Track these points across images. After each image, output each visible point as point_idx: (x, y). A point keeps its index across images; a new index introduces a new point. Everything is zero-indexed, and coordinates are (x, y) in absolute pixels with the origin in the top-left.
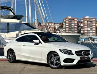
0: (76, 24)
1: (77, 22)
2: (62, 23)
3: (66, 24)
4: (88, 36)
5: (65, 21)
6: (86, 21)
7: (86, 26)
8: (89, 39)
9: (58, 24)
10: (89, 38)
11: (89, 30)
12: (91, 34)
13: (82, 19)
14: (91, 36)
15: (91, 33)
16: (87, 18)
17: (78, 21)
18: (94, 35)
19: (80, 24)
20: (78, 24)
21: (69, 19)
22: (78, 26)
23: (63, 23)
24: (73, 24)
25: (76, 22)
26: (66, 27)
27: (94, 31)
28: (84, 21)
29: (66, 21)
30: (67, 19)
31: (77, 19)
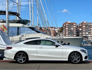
0: (75, 29)
3: (65, 28)
5: (64, 25)
6: (84, 25)
7: (85, 31)
8: (88, 42)
9: (58, 29)
11: (87, 34)
13: (81, 24)
14: (89, 40)
15: (89, 37)
16: (85, 23)
17: (77, 25)
19: (79, 28)
20: (77, 28)
21: (68, 24)
22: (77, 30)
23: (63, 28)
24: (72, 29)
25: (75, 27)
28: (82, 26)
29: (66, 25)
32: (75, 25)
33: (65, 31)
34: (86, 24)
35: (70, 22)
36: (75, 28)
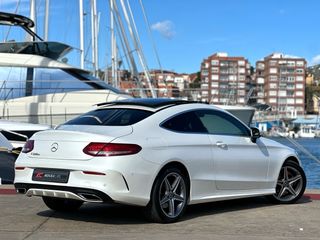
0: (243, 78)
1: (247, 70)
2: (199, 74)
3: (209, 76)
4: (280, 116)
5: (207, 66)
6: (273, 67)
7: (275, 85)
8: (284, 125)
9: (186, 77)
10: (281, 123)
11: (283, 98)
12: (288, 109)
13: (262, 62)
14: (288, 116)
15: (289, 105)
16: (278, 60)
17: (248, 67)
18: (299, 113)
19: (257, 77)
20: (248, 77)
22: (248, 84)
23: (203, 74)
24: (232, 78)
25: (242, 71)
26: (210, 86)
27: (300, 101)
28: (267, 68)
29: (211, 66)
30: (215, 62)
31: (246, 62)
32: (242, 67)
33: (210, 83)
34: (280, 62)
35: (225, 55)
36: (242, 74)
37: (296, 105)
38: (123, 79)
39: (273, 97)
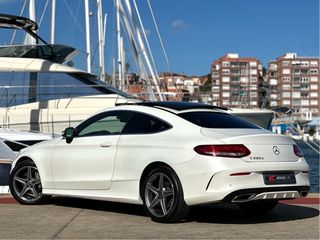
0: (256, 80)
1: (259, 71)
2: (209, 76)
3: (220, 79)
4: (295, 118)
5: (218, 68)
6: (286, 68)
7: (288, 86)
8: (299, 127)
9: (196, 80)
10: (296, 126)
11: (296, 99)
12: (303, 110)
13: (275, 63)
14: (303, 118)
15: (304, 107)
16: (291, 60)
17: (260, 68)
18: (314, 115)
19: (269, 79)
20: (260, 78)
22: (260, 85)
23: (213, 76)
24: (244, 80)
25: (254, 72)
26: (221, 89)
27: (315, 103)
28: (280, 69)
29: (221, 68)
30: (225, 63)
31: (258, 63)
32: (253, 68)
33: (221, 86)
34: (294, 63)
35: (234, 56)
36: (253, 76)
37: (310, 107)
38: (131, 82)
39: (286, 99)
